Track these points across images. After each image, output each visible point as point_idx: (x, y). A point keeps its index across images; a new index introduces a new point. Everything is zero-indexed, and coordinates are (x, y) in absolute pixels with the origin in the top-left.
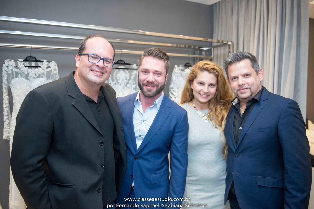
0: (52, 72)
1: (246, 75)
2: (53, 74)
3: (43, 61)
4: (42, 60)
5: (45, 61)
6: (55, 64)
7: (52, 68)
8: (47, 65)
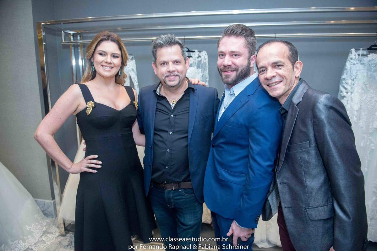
0: (202, 61)
1: (176, 62)
2: (203, 63)
3: (194, 52)
4: (193, 50)
5: (196, 51)
6: (206, 53)
7: (202, 57)
8: (198, 54)
